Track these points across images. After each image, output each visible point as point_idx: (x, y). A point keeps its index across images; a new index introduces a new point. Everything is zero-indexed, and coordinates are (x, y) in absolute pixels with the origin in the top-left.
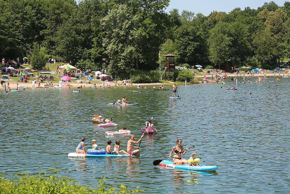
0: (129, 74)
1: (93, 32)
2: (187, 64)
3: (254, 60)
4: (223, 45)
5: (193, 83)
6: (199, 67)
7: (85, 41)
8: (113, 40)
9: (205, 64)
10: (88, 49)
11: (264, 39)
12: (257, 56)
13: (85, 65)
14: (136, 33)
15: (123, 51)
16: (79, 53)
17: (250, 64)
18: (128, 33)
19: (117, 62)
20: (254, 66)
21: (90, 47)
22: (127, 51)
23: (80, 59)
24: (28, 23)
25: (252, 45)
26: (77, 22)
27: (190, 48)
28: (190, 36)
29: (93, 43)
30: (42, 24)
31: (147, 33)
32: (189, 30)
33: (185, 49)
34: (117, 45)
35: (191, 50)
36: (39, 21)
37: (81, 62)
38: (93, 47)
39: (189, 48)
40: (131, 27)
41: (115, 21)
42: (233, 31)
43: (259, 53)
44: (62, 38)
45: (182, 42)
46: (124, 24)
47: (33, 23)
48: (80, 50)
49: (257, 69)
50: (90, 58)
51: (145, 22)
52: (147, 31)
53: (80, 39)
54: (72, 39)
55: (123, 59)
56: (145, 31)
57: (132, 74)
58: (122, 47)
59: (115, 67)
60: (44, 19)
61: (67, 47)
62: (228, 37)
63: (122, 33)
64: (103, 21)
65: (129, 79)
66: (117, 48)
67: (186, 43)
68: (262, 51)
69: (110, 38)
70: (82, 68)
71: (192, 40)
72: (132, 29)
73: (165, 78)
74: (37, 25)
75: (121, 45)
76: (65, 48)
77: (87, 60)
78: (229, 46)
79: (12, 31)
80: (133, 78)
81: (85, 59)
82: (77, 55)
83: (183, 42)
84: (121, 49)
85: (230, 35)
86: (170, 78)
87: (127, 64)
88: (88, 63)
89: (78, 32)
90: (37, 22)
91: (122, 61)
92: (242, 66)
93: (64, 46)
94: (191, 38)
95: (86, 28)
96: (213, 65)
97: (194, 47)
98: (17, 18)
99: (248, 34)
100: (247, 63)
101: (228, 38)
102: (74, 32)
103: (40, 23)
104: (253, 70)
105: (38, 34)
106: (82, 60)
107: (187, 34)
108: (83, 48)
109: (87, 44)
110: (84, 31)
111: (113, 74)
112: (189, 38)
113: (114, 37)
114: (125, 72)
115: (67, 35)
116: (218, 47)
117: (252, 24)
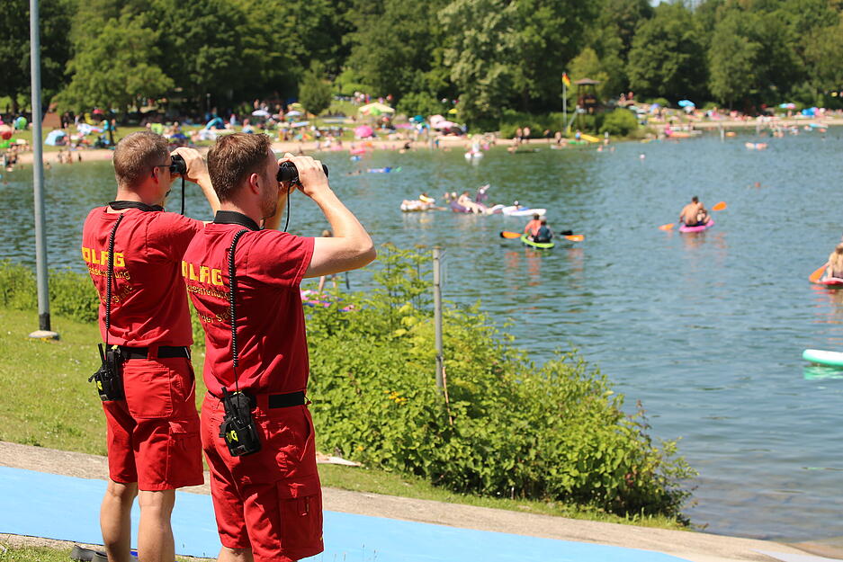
0: (498, 120)
1: (433, 36)
2: (662, 101)
3: (808, 91)
4: (738, 58)
5: (634, 138)
6: (688, 105)
7: (419, 56)
8: (466, 53)
9: (701, 100)
10: (424, 71)
11: (828, 46)
12: (816, 82)
13: (417, 104)
14: (512, 38)
15: (483, 76)
16: (406, 80)
17: (799, 100)
18: (494, 39)
19: (474, 97)
20: (808, 103)
21: (427, 69)
22: (492, 74)
23: (407, 91)
24: (315, 22)
25: (804, 58)
26: (403, 17)
27: (670, 67)
28: (669, 40)
29: (433, 59)
30: (347, 22)
31: (544, 38)
32: (667, 28)
33: (659, 67)
34: (473, 62)
35: (670, 70)
36: (340, 17)
37: (408, 99)
38: (434, 67)
39: (667, 65)
40: (501, 27)
41: (470, 14)
42: (761, 30)
43: (818, 75)
44: (371, 51)
45: (650, 53)
46: (487, 20)
47: (326, 20)
48: (407, 73)
49: (813, 109)
50: (427, 90)
51: (538, 15)
52: (543, 33)
53: (408, 52)
54: (392, 52)
55: (486, 91)
56: (539, 34)
57: (505, 121)
58: (482, 66)
59: (470, 106)
60: (351, 11)
61: (382, 68)
62: (750, 41)
63: (483, 38)
64: (446, 15)
65: (498, 130)
66: (474, 68)
67: (660, 54)
68: (824, 72)
69: (460, 48)
70: (411, 112)
71: (673, 50)
72: (505, 31)
73: (577, 127)
74: (337, 24)
75: (479, 63)
76: (376, 71)
77: (422, 94)
78: (751, 60)
79: (281, 38)
80: (505, 128)
81: (417, 92)
82: (402, 85)
83: (654, 53)
84: (481, 71)
85: (754, 37)
86: (587, 128)
87: (494, 101)
88: (423, 99)
89: (405, 38)
90: (336, 18)
91: (484, 94)
92: (782, 103)
93: (376, 67)
94: (672, 44)
95: (419, 29)
96: (720, 102)
97: (677, 63)
98: (291, 12)
99: (796, 35)
100: (792, 96)
101: (752, 45)
102: (395, 39)
103: (342, 20)
104: (805, 112)
105: (339, 42)
106: (411, 94)
107: (663, 36)
108: (414, 71)
109: (422, 62)
110: (416, 36)
111: (468, 122)
112: (666, 46)
113: (468, 47)
114: (490, 118)
115: (381, 44)
116: (728, 64)
117: (805, 15)
